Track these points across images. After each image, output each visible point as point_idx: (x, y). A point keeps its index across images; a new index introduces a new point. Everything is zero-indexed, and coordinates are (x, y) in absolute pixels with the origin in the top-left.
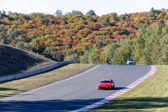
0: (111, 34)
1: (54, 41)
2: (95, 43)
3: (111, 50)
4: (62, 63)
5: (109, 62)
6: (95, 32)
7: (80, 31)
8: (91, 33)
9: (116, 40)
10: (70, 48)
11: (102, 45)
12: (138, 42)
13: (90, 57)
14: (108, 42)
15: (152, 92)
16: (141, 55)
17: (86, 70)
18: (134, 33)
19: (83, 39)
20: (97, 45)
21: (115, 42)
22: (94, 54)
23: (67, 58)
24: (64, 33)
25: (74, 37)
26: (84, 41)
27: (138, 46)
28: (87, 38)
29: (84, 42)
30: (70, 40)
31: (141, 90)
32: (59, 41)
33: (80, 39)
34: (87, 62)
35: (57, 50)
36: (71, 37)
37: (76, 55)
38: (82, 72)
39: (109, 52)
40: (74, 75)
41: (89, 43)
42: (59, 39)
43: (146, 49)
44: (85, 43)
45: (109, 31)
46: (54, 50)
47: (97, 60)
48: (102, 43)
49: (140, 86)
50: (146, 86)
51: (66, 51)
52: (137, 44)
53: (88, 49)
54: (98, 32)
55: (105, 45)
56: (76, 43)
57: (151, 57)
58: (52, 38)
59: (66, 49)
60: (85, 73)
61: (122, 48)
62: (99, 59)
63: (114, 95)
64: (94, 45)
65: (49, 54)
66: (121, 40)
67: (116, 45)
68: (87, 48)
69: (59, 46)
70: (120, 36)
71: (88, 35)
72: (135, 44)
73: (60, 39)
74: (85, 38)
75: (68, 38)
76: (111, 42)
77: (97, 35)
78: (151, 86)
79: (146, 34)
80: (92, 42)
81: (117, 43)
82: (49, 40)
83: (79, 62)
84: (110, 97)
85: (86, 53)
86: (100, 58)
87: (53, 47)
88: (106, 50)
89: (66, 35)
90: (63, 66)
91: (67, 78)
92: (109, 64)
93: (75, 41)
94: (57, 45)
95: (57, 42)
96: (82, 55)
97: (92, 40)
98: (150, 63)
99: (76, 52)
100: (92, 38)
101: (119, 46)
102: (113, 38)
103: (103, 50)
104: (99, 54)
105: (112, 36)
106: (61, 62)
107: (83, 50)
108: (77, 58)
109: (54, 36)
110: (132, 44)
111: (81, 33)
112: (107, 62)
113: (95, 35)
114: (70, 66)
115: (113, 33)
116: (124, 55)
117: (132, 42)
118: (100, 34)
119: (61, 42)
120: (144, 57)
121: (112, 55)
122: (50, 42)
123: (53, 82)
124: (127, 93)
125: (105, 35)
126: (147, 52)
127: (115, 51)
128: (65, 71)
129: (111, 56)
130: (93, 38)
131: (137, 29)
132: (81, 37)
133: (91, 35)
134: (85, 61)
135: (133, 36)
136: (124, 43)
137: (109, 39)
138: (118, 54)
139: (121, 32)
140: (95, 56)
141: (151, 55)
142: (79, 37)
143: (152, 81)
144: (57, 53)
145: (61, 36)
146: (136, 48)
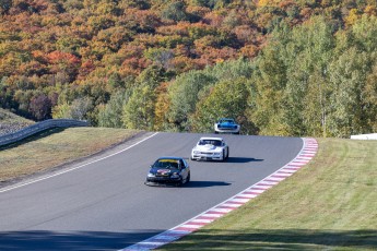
0: (190, 44)
1: (25, 60)
2: (143, 68)
3: (187, 91)
4: (46, 124)
5: (183, 124)
6: (142, 37)
7: (101, 34)
8: (131, 40)
9: (202, 61)
10: (71, 81)
11: (164, 75)
12: (268, 68)
13: (125, 108)
14: (181, 66)
15: (303, 214)
16: (275, 107)
17: (114, 146)
18: (257, 44)
19: (109, 58)
20: (149, 74)
21: (201, 67)
22: (141, 100)
23: (62, 111)
24: (53, 39)
25: (81, 51)
26: (112, 64)
27: (267, 81)
28: (121, 53)
29: (110, 67)
30: (72, 59)
31: (271, 207)
32: (39, 59)
33: (100, 57)
34: (120, 124)
35: (32, 86)
36: (74, 49)
37: (88, 101)
38: (103, 151)
39: (183, 95)
40: (80, 160)
41: (126, 69)
42: (37, 53)
43: (288, 91)
44: (114, 69)
45: (183, 35)
46: (24, 87)
47: (147, 118)
48: (163, 70)
49: (269, 196)
50: (285, 197)
51: (58, 89)
52: (264, 75)
53: (123, 84)
54: (151, 38)
55: (172, 75)
56: (88, 67)
57: (303, 113)
58: (18, 51)
59: (58, 85)
60: (111, 154)
61: (220, 85)
62: (153, 114)
63: (194, 220)
64: (141, 76)
65: (9, 98)
66: (219, 61)
67: (202, 76)
68: (120, 82)
69: (39, 75)
70: (214, 52)
71: (124, 46)
72: (259, 74)
73: (40, 53)
74: (114, 55)
75: (66, 52)
76: (188, 66)
77: (148, 45)
78: (301, 196)
79: (291, 48)
80: (135, 66)
81: (206, 72)
82: (10, 58)
83: (95, 123)
84: (183, 225)
85: (116, 96)
86: (157, 112)
87: (21, 78)
88: (175, 90)
89: (59, 44)
90: (50, 134)
91: (61, 167)
92: (182, 129)
93: (85, 62)
94: (32, 73)
95: (33, 62)
96: (106, 102)
97: (133, 60)
98: (299, 131)
99: (87, 92)
100: (134, 55)
101: (210, 80)
102: (194, 56)
103: (165, 91)
104: (154, 99)
105: (193, 51)
106: (44, 121)
107: (108, 89)
108: (91, 110)
109: (26, 47)
110: (248, 76)
111: (103, 40)
112: (177, 123)
113: (142, 46)
114: (70, 135)
115: (196, 42)
116: (226, 106)
117: (250, 70)
118: (157, 43)
119: (46, 63)
120: (282, 113)
121: (192, 104)
122: (13, 63)
123: (18, 179)
124: (231, 215)
125: (173, 46)
126: (291, 99)
127: (201, 94)
128: (55, 148)
129: (188, 107)
130: (138, 54)
131: (265, 32)
132: (101, 51)
133: (130, 44)
134: (113, 120)
135: (252, 52)
136: (226, 70)
137: (184, 59)
138: (207, 103)
139: (218, 39)
140: (142, 105)
141: (301, 108)
142: (96, 49)
143: (302, 183)
144: (32, 95)
145: (46, 46)
146: (260, 87)
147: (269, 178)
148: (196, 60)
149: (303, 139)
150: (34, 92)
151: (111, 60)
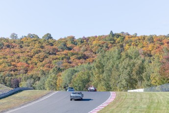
0: (69, 58)
1: (9, 66)
2: (52, 68)
3: (68, 76)
4: (17, 89)
5: (67, 88)
6: (51, 56)
7: (36, 55)
8: (47, 57)
9: (73, 64)
10: (26, 73)
11: (59, 70)
12: (98, 67)
13: (46, 82)
14: (67, 66)
17: (42, 97)
18: (93, 57)
19: (39, 64)
20: (54, 70)
21: (73, 67)
23: (23, 84)
24: (19, 58)
25: (29, 62)
27: (97, 71)
28: (44, 62)
30: (26, 65)
32: (13, 65)
33: (36, 64)
34: (44, 88)
35: (12, 75)
36: (27, 61)
37: (32, 80)
38: (38, 99)
39: (66, 77)
40: (30, 103)
41: (46, 68)
43: (105, 74)
44: (41, 68)
45: (66, 55)
46: (9, 76)
47: (54, 87)
48: (59, 68)
51: (21, 76)
52: (96, 69)
53: (44, 74)
54: (54, 57)
55: (62, 70)
56: (32, 68)
57: (110, 83)
59: (21, 74)
60: (41, 100)
61: (80, 73)
64: (51, 71)
65: (4, 80)
66: (79, 64)
67: (74, 70)
68: (44, 73)
69: (14, 71)
70: (77, 61)
71: (45, 59)
72: (94, 69)
73: (14, 63)
74: (41, 63)
75: (24, 62)
77: (53, 59)
79: (105, 59)
80: (49, 67)
81: (75, 69)
83: (34, 88)
85: (42, 79)
86: (57, 84)
87: (8, 72)
88: (64, 75)
89: (21, 60)
91: (23, 105)
92: (66, 90)
93: (31, 66)
94: (11, 71)
95: (12, 67)
96: (39, 81)
97: (48, 65)
99: (32, 77)
101: (76, 71)
102: (70, 63)
103: (60, 76)
104: (56, 79)
105: (70, 61)
107: (39, 76)
108: (33, 83)
109: (9, 61)
110: (90, 70)
111: (37, 58)
112: (65, 87)
113: (51, 59)
115: (71, 57)
116: (82, 81)
117: (91, 67)
118: (57, 58)
119: (16, 67)
120: (103, 83)
121: (70, 80)
122: (4, 67)
123: (7, 110)
125: (63, 59)
126: (106, 78)
127: (73, 76)
128: (20, 98)
129: (68, 82)
130: (50, 62)
131: (96, 53)
133: (47, 59)
134: (42, 87)
135: (91, 61)
136: (82, 68)
137: (67, 64)
138: (75, 80)
139: (79, 56)
140: (52, 81)
141: (110, 81)
142: (35, 61)
143: (111, 109)
144: (11, 79)
145: (16, 61)
146: (94, 74)
147: (98, 107)
148: (71, 64)
149: (111, 92)
150: (13, 77)
151: (40, 65)
